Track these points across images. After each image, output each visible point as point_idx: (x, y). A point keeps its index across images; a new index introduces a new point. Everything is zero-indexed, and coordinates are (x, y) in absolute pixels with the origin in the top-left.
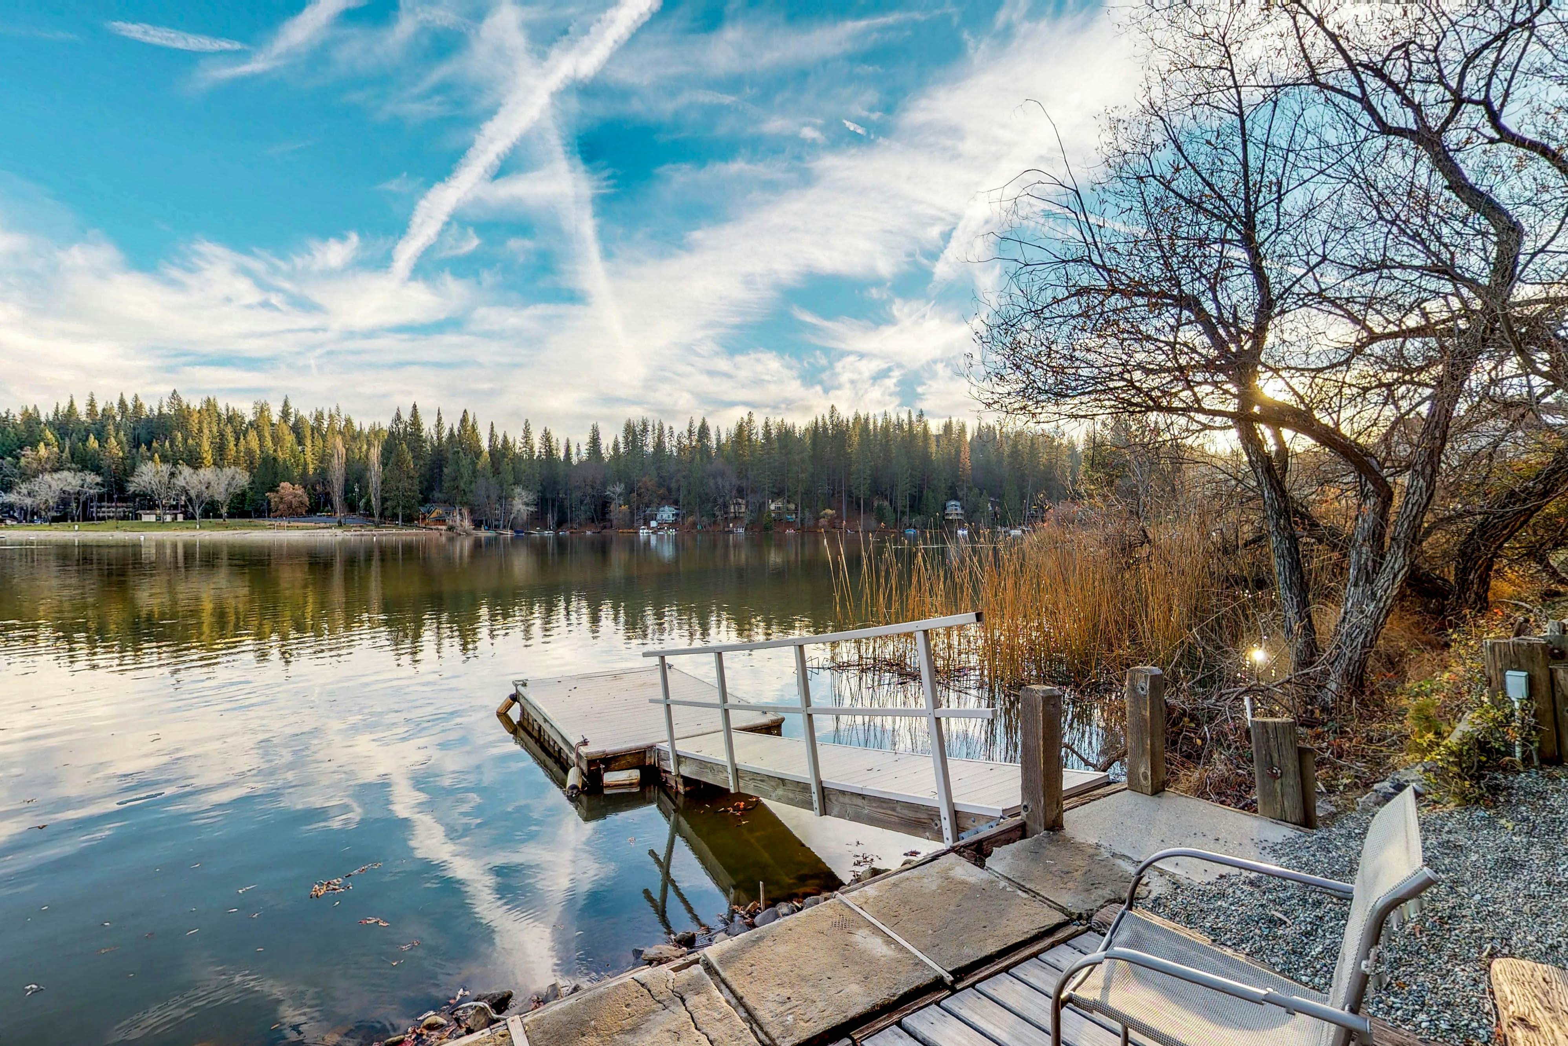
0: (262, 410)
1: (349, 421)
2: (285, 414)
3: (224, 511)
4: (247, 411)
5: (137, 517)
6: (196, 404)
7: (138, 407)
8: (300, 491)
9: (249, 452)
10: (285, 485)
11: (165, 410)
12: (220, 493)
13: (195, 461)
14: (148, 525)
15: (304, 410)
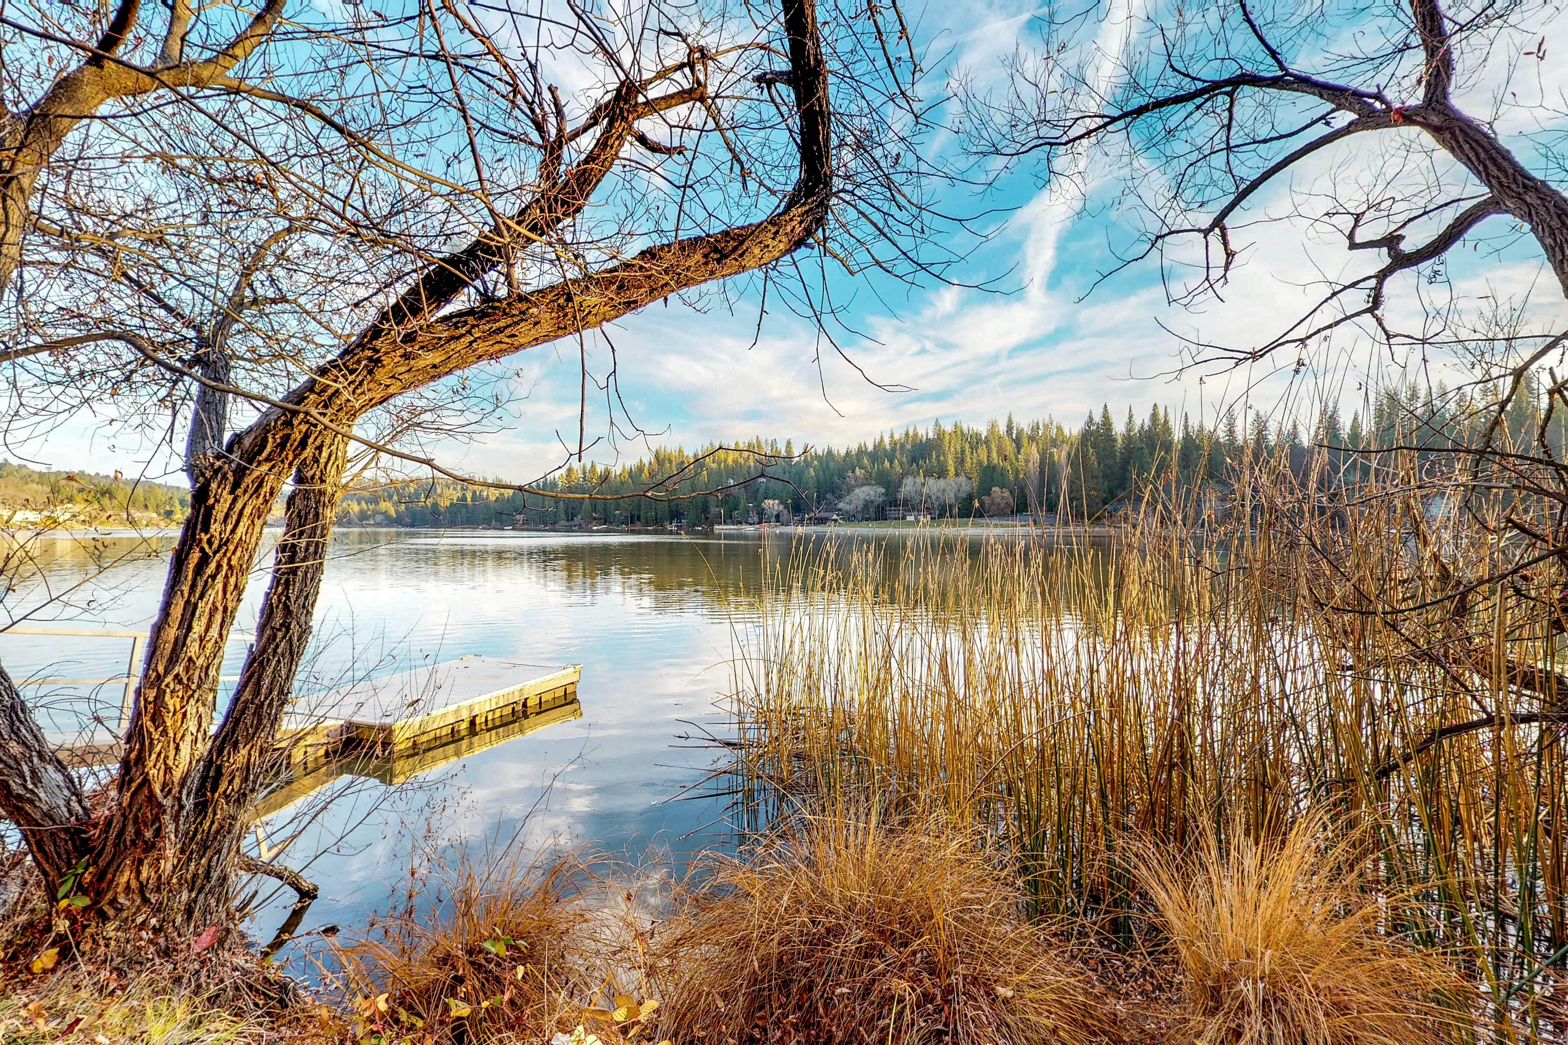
0: (993, 426)
1: (1059, 429)
2: (1010, 428)
3: (956, 511)
4: (983, 430)
5: (904, 518)
6: (948, 428)
7: (915, 435)
8: (1007, 494)
9: (980, 463)
10: (995, 489)
11: (931, 436)
12: (950, 498)
13: (942, 473)
14: (911, 524)
15: (1024, 423)
